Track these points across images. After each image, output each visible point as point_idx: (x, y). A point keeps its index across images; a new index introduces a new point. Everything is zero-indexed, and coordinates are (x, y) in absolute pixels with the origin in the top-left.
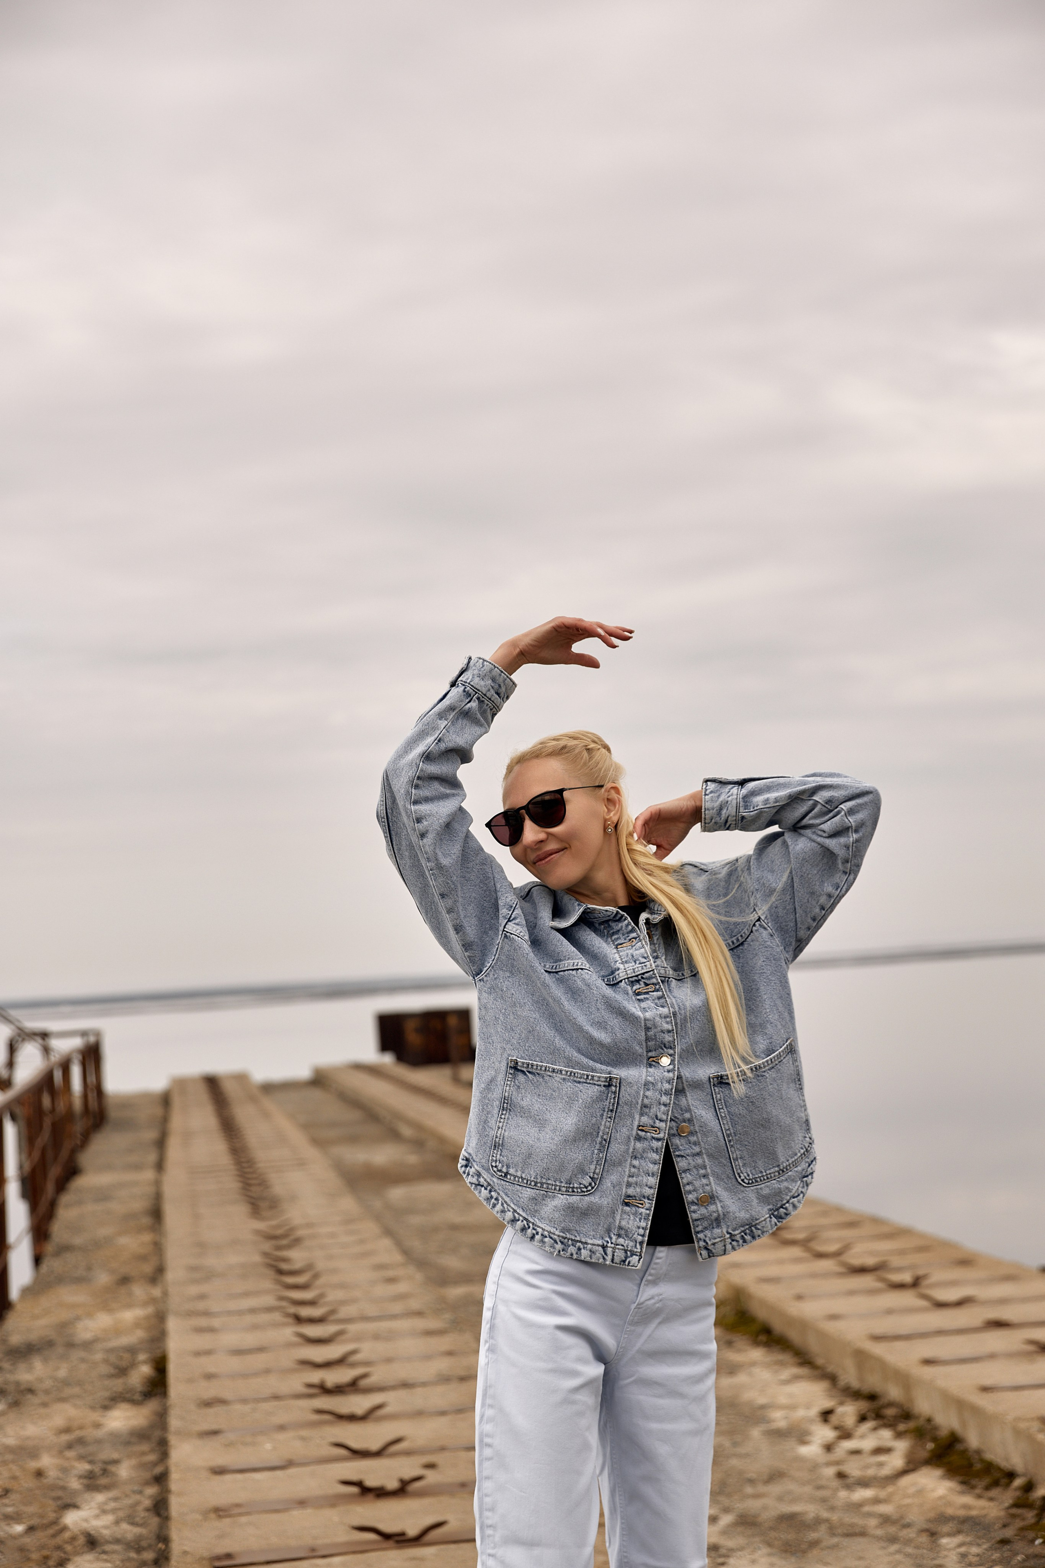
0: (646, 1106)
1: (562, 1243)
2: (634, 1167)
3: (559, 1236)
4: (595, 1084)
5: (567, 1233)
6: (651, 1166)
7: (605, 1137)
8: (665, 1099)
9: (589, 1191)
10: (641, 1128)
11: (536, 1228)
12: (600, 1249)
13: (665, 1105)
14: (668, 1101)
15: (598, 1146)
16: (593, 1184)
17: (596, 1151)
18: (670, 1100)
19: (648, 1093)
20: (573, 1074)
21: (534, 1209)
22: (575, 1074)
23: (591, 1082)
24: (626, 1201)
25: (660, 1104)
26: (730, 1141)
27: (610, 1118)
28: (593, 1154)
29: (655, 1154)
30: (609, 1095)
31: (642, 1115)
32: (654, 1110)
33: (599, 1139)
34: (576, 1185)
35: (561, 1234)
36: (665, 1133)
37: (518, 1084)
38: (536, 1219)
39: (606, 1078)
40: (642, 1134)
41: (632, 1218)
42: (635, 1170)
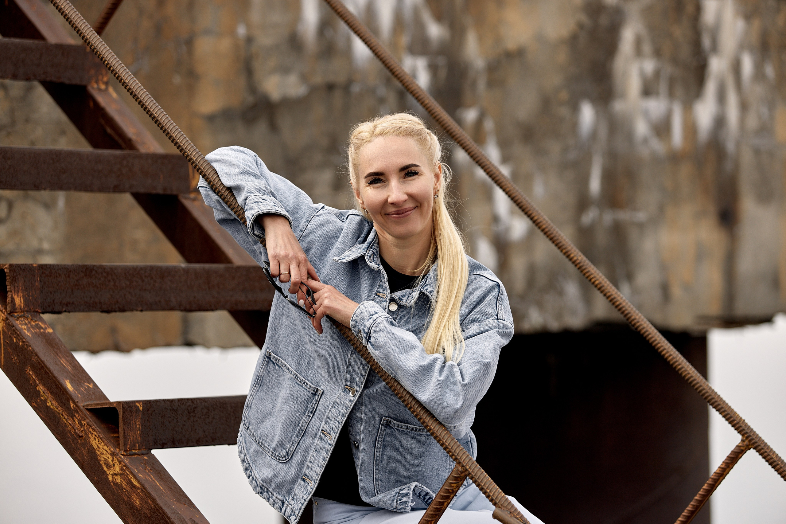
1: (261, 488)
3: (260, 483)
4: (307, 390)
5: (265, 483)
7: (302, 428)
9: (283, 460)
11: (252, 471)
12: (280, 502)
15: (296, 433)
16: (287, 457)
17: (294, 436)
20: (297, 377)
21: (255, 458)
22: (298, 377)
23: (305, 387)
24: (304, 477)
26: (377, 465)
27: (309, 416)
29: (325, 454)
30: (313, 401)
31: (326, 423)
33: (298, 428)
35: (261, 482)
36: (334, 441)
37: (269, 370)
38: (254, 466)
39: (315, 389)
41: (302, 490)
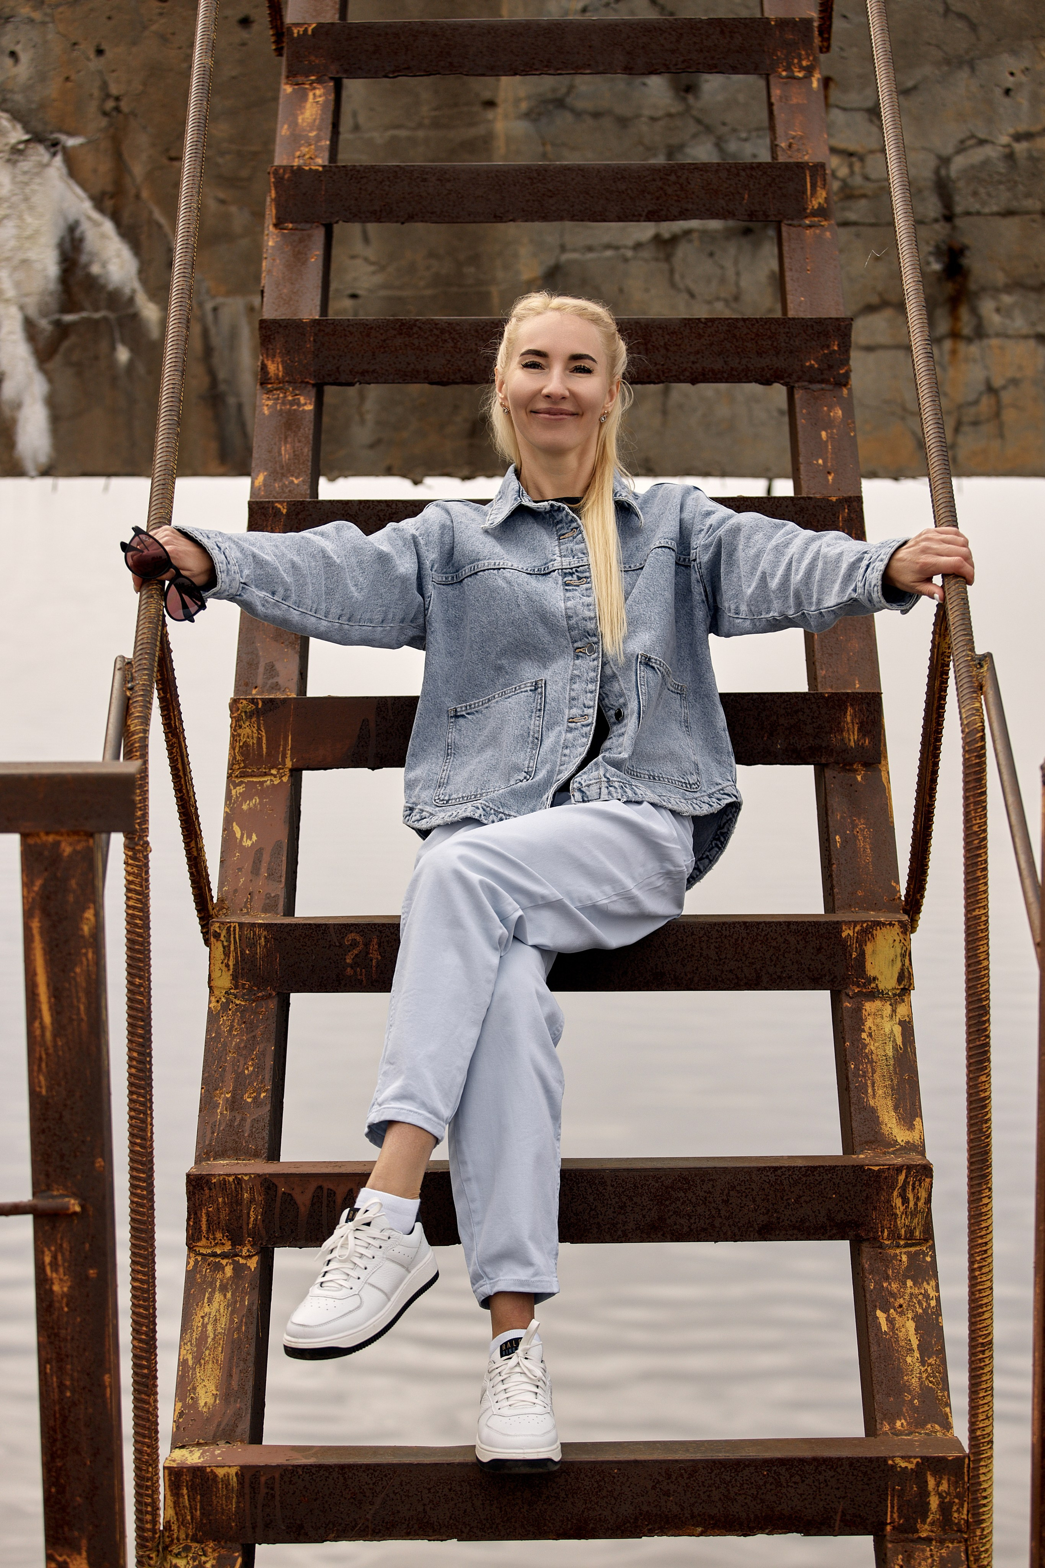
0: (574, 699)
2: (565, 756)
8: (591, 687)
10: (571, 720)
13: (591, 692)
14: (594, 689)
19: (573, 685)
25: (586, 693)
31: (570, 707)
32: (582, 698)
36: (593, 718)
40: (574, 724)
42: (567, 758)
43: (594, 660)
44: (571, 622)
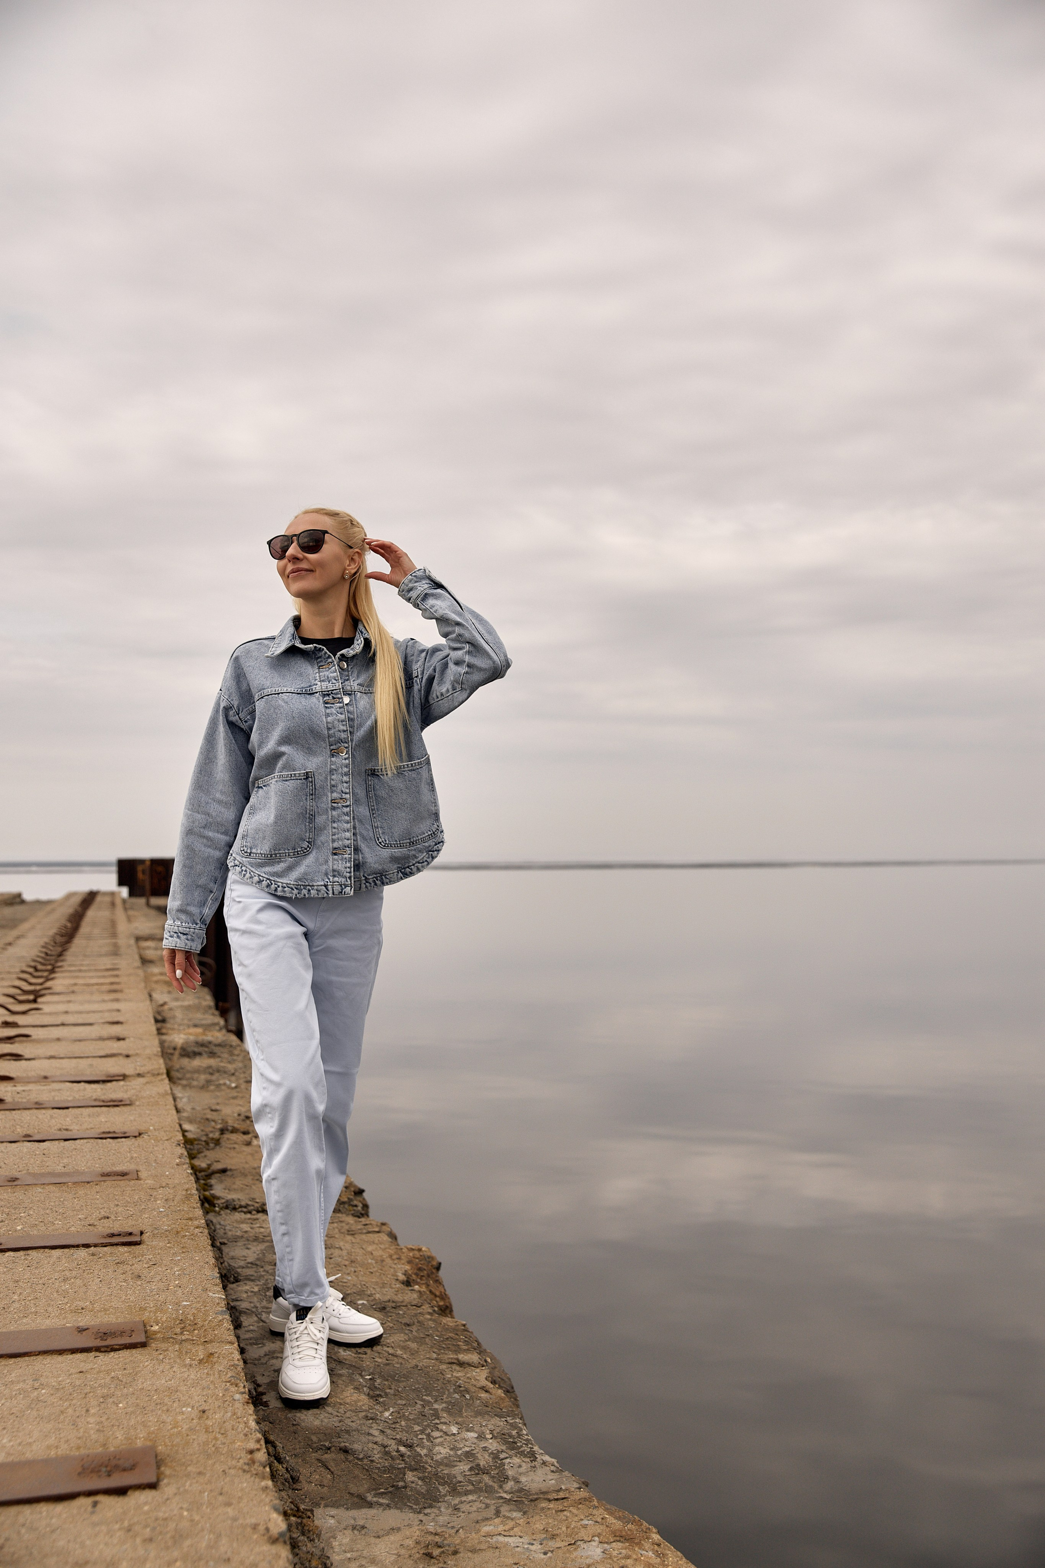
0: (333, 787)
2: (334, 828)
6: (346, 825)
8: (345, 778)
10: (333, 802)
13: (346, 782)
14: (348, 780)
18: (349, 778)
19: (333, 777)
25: (343, 782)
28: (306, 826)
32: (340, 786)
34: (299, 849)
40: (335, 805)
42: (336, 830)
43: (345, 759)
44: (330, 732)
